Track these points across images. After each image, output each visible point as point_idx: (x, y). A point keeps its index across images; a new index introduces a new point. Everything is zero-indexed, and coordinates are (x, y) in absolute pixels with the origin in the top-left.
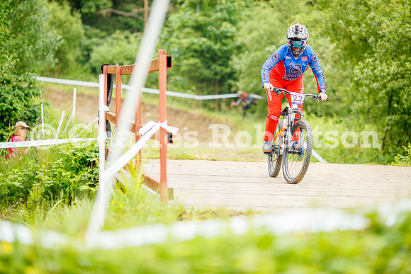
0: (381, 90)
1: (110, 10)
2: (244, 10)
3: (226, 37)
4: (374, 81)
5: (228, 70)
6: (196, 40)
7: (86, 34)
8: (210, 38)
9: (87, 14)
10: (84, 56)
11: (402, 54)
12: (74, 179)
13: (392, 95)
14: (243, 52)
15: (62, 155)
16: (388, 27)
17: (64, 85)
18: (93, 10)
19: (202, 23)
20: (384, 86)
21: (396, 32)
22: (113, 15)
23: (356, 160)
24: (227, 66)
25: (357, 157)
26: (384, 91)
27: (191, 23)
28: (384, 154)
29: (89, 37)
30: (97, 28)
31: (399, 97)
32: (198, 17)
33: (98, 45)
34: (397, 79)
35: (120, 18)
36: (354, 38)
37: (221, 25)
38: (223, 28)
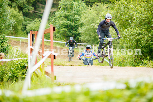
0: (134, 39)
1: (33, 11)
2: (83, 10)
3: (77, 20)
4: (131, 36)
5: (77, 33)
6: (65, 22)
7: (24, 20)
8: (70, 21)
9: (25, 12)
10: (24, 28)
11: (141, 26)
12: (20, 73)
13: (138, 41)
14: (83, 26)
15: (15, 64)
16: (136, 16)
17: (16, 39)
18: (27, 11)
19: (68, 15)
20: (135, 38)
21: (139, 18)
22: (34, 12)
23: (125, 65)
24: (77, 31)
25: (125, 64)
26: (135, 40)
27: (63, 15)
28: (135, 63)
29: (26, 21)
30: (28, 17)
31: (140, 42)
32: (66, 13)
33: (29, 24)
34: (140, 35)
35: (37, 14)
36: (123, 20)
37: (75, 16)
38: (75, 17)
